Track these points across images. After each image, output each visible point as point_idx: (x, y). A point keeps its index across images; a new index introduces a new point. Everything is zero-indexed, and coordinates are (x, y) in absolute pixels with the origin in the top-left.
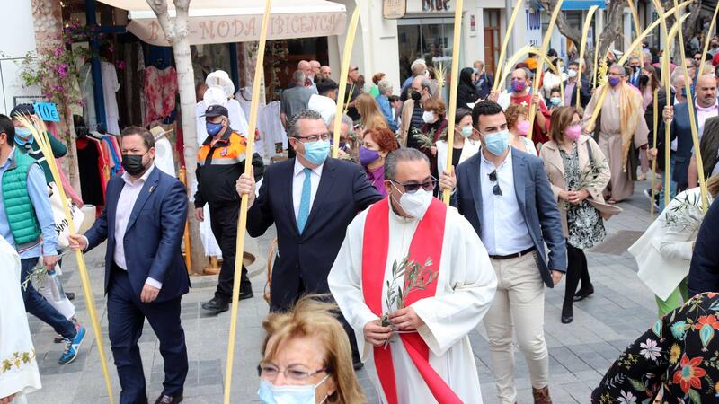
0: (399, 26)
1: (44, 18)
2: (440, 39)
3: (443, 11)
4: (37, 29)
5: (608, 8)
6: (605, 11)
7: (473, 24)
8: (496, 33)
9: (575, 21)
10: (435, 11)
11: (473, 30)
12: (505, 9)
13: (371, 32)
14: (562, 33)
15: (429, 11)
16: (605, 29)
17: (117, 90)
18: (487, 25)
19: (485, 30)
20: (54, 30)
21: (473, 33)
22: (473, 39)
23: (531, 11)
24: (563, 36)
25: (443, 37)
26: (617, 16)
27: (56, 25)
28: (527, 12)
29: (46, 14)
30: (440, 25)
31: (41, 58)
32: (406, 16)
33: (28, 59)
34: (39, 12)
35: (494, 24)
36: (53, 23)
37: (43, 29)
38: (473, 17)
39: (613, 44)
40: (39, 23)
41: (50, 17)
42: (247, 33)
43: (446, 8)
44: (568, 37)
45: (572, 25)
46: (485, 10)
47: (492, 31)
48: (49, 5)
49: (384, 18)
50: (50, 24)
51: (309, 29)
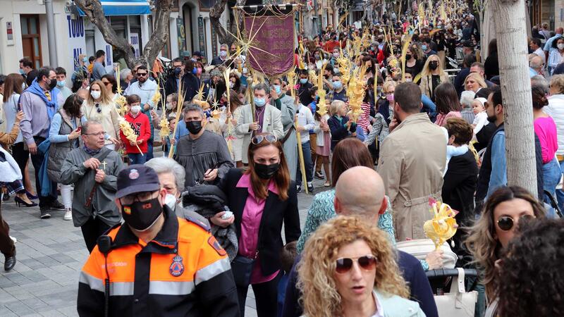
5: (154, 14)
6: (150, 17)
7: (10, 32)
8: (35, 41)
9: (120, 27)
11: (10, 38)
12: (45, 16)
14: (107, 42)
16: (152, 38)
18: (26, 33)
19: (24, 38)
21: (10, 42)
22: (10, 47)
23: (73, 17)
24: (108, 44)
26: (164, 24)
28: (69, 18)
35: (33, 31)
38: (9, 24)
39: (160, 53)
44: (113, 46)
45: (117, 32)
46: (22, 16)
47: (31, 39)
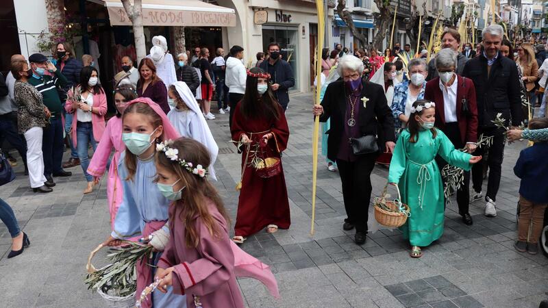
0: (263, 30)
1: (53, 10)
2: (286, 39)
3: (287, 22)
4: (49, 17)
7: (304, 31)
10: (283, 22)
11: (304, 35)
13: (247, 31)
15: (280, 21)
17: (98, 57)
18: (311, 33)
19: (310, 35)
20: (59, 18)
21: (303, 36)
22: (303, 39)
23: (335, 26)
25: (287, 37)
27: (61, 15)
28: (333, 26)
29: (54, 8)
30: (285, 30)
31: (51, 35)
32: (267, 24)
33: (42, 35)
34: (50, 6)
35: (315, 32)
36: (59, 14)
37: (53, 17)
38: (304, 27)
40: (50, 13)
41: (57, 10)
42: (178, 21)
43: (289, 21)
46: (310, 24)
47: (313, 36)
48: (56, 2)
49: (255, 24)
50: (57, 15)
51: (214, 22)
